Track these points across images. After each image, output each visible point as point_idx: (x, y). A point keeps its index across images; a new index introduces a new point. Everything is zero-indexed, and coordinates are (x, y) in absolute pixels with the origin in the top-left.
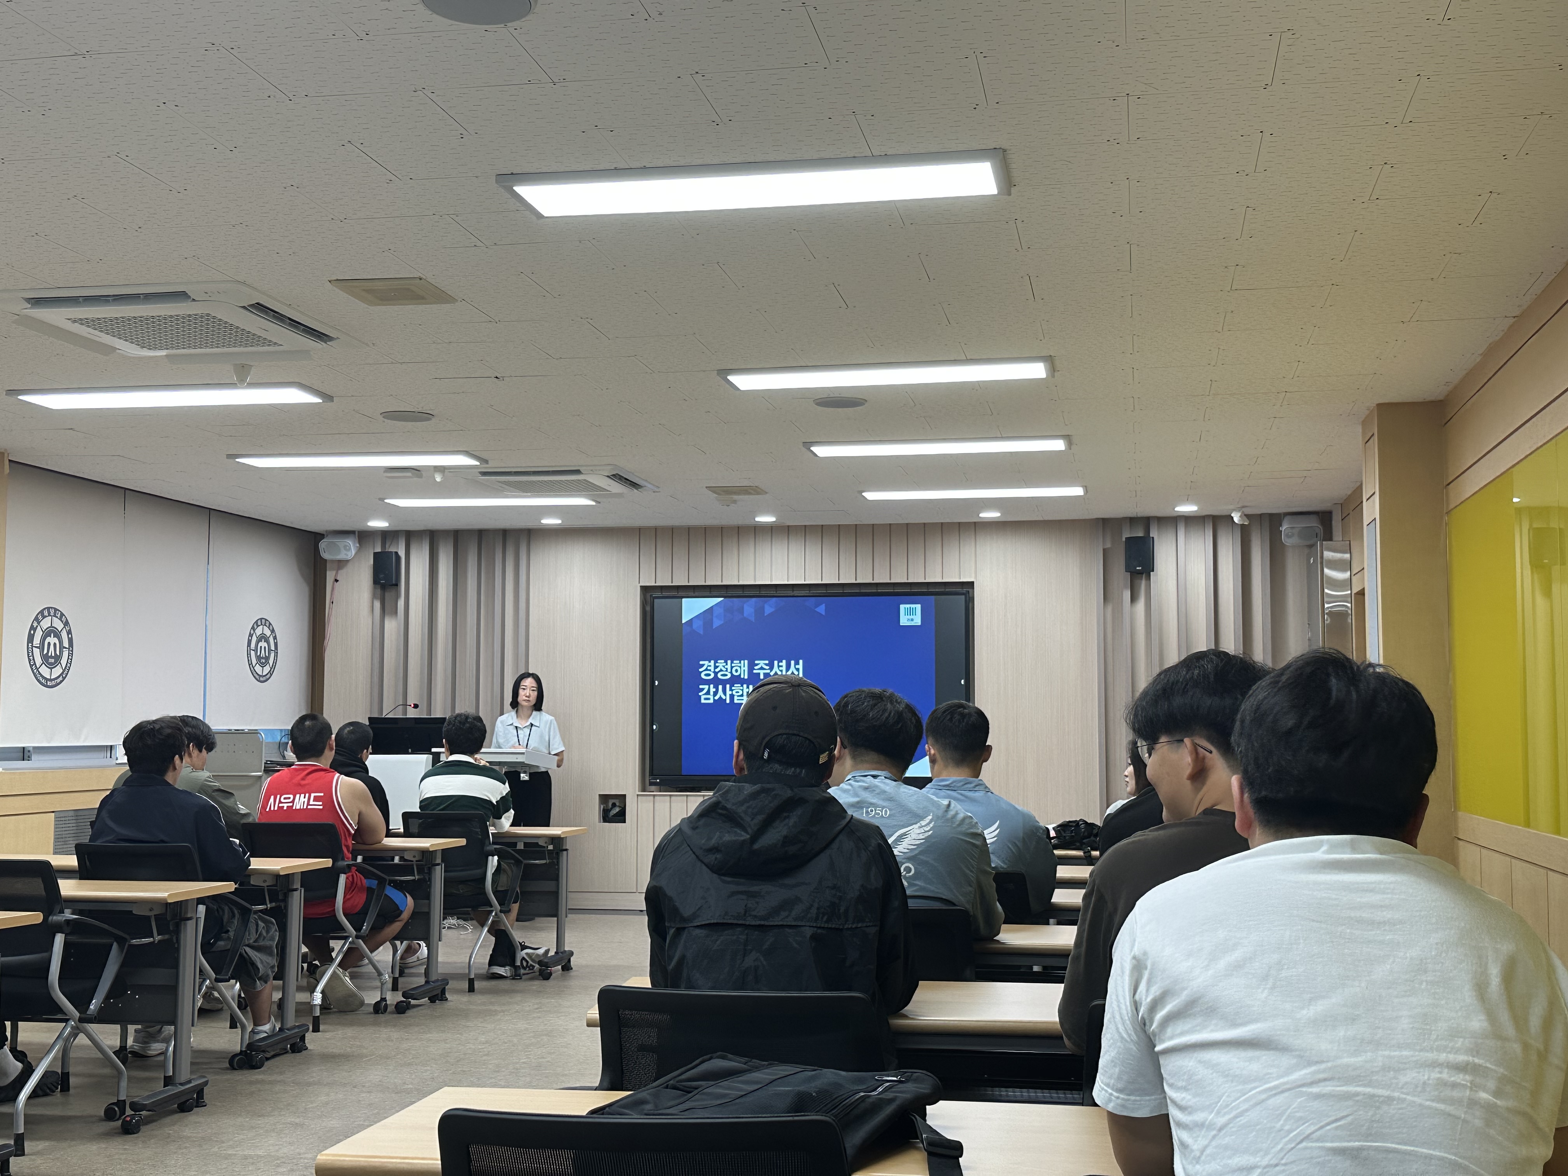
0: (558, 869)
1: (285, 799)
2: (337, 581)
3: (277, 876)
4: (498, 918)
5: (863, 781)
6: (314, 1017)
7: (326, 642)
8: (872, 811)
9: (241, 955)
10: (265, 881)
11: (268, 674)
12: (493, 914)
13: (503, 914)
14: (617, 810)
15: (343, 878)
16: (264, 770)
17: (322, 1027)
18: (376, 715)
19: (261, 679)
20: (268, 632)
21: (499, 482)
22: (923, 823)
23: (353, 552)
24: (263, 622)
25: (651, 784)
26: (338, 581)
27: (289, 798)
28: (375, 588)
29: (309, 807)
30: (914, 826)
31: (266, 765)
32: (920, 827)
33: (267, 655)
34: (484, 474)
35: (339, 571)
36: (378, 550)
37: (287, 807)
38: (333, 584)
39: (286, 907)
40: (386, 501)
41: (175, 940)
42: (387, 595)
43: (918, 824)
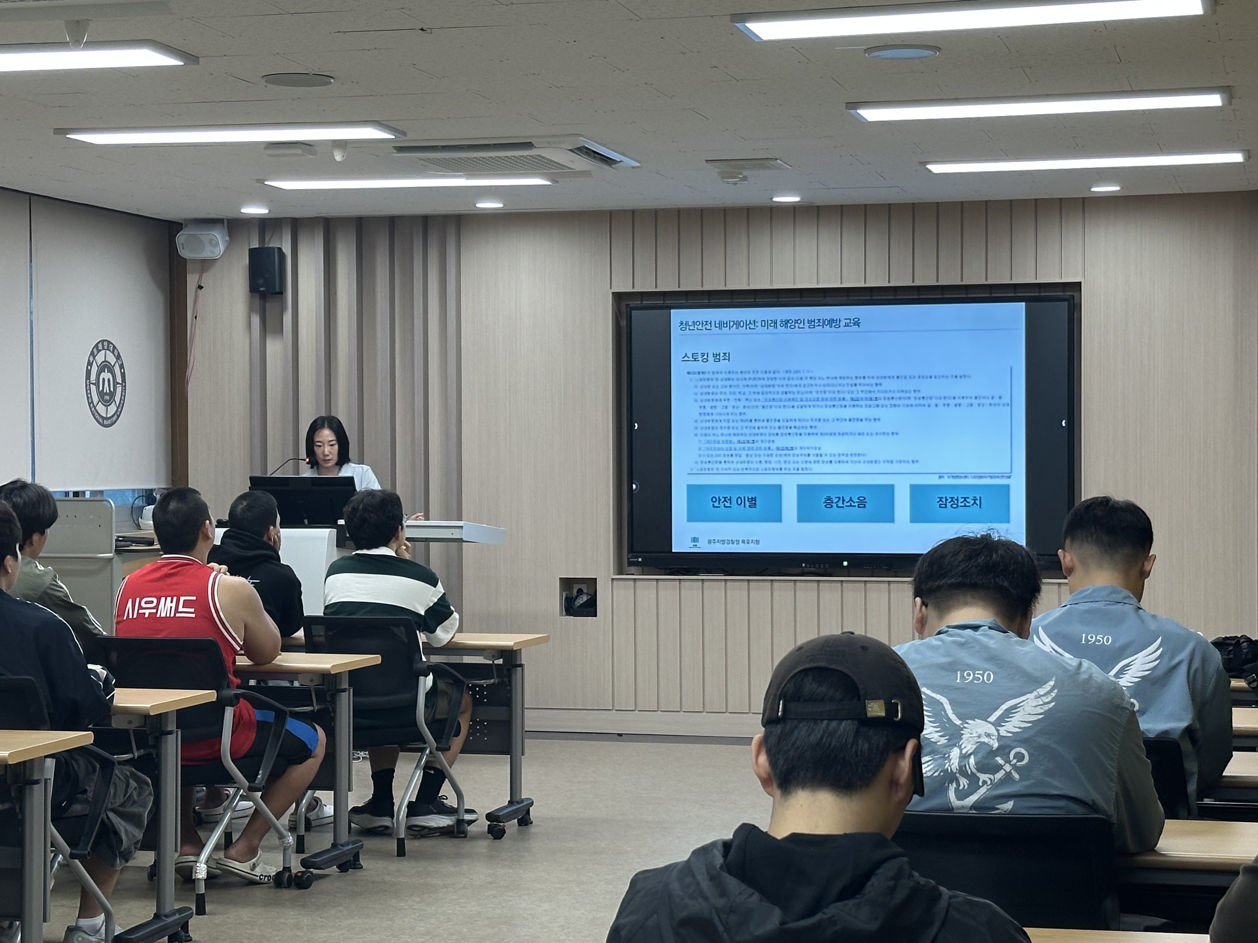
0: (510, 691)
1: (146, 603)
2: (200, 287)
3: (145, 717)
4: (434, 757)
5: (959, 635)
6: (198, 895)
7: (189, 370)
8: (969, 675)
9: (103, 821)
10: (130, 722)
11: (113, 415)
12: (428, 752)
13: (440, 753)
14: (584, 599)
15: (229, 713)
16: (115, 550)
17: (208, 908)
18: (258, 474)
19: (106, 422)
20: (112, 359)
21: (421, 159)
22: (1042, 691)
23: (222, 250)
24: (105, 345)
25: (630, 564)
26: (202, 287)
27: (152, 602)
28: (252, 297)
29: (178, 615)
30: (1028, 696)
31: (119, 543)
32: (1037, 697)
33: (112, 389)
34: (401, 149)
35: (204, 275)
36: (255, 245)
37: (150, 613)
38: (196, 292)
39: (159, 755)
40: (266, 183)
41: (18, 811)
42: (268, 306)
43: (1035, 693)
